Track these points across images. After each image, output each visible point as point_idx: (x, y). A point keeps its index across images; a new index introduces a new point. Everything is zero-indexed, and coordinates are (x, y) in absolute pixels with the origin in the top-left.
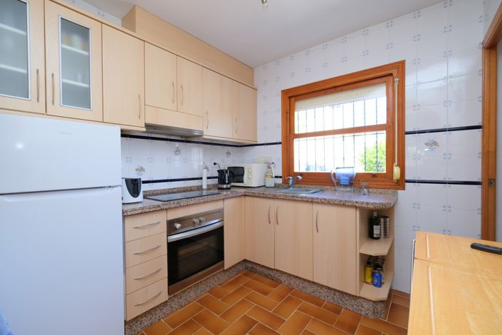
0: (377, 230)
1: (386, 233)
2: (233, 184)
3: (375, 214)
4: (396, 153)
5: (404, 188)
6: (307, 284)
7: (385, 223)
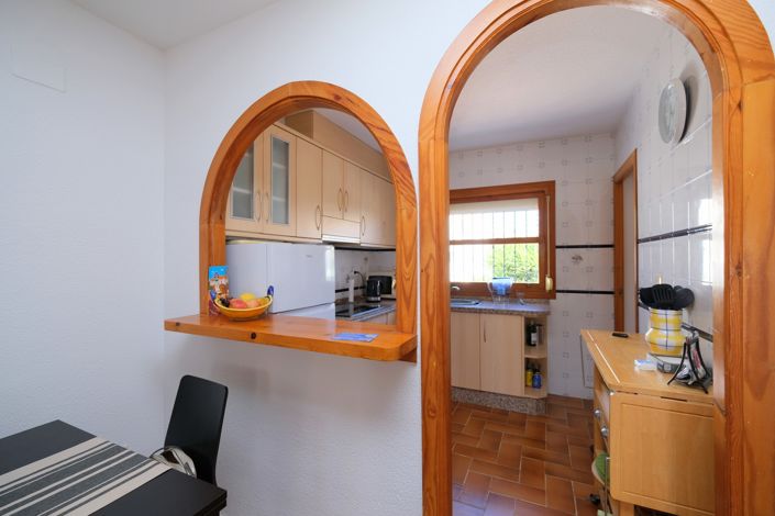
0: (534, 337)
1: (541, 340)
2: (383, 296)
3: (532, 323)
4: (548, 265)
5: (554, 298)
6: (473, 394)
7: (540, 331)
